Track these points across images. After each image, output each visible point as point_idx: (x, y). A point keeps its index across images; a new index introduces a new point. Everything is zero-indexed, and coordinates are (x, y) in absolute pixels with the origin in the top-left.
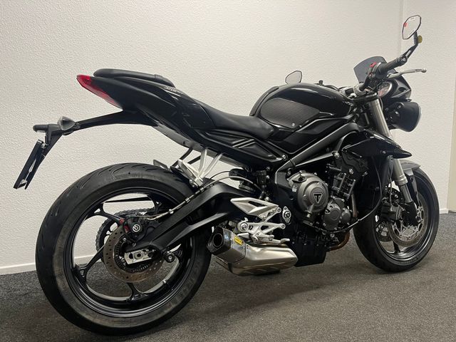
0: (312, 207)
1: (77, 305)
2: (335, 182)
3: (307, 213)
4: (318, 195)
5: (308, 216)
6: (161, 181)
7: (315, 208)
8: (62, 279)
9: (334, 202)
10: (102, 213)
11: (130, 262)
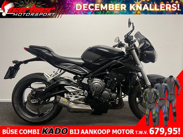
0: (94, 91)
1: (20, 113)
2: (108, 83)
3: (93, 94)
4: (97, 87)
5: (93, 95)
6: (44, 79)
7: (96, 92)
8: (16, 104)
9: (106, 90)
10: (31, 87)
11: (33, 102)
